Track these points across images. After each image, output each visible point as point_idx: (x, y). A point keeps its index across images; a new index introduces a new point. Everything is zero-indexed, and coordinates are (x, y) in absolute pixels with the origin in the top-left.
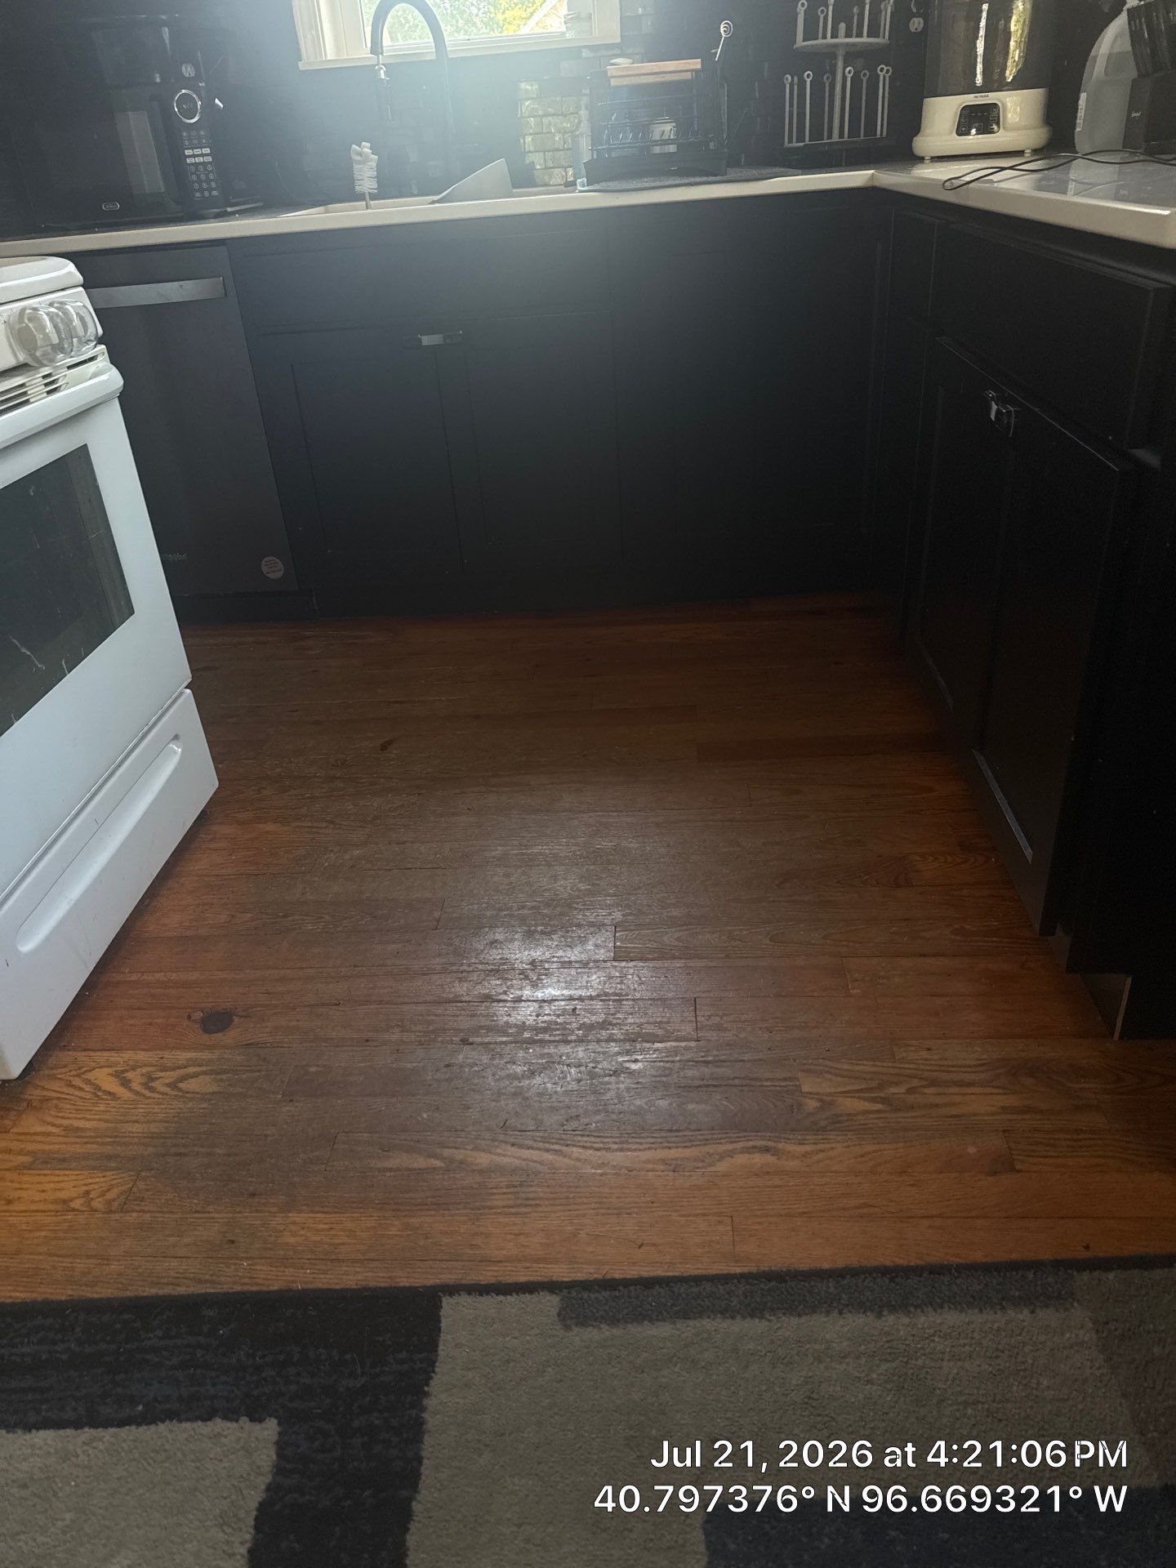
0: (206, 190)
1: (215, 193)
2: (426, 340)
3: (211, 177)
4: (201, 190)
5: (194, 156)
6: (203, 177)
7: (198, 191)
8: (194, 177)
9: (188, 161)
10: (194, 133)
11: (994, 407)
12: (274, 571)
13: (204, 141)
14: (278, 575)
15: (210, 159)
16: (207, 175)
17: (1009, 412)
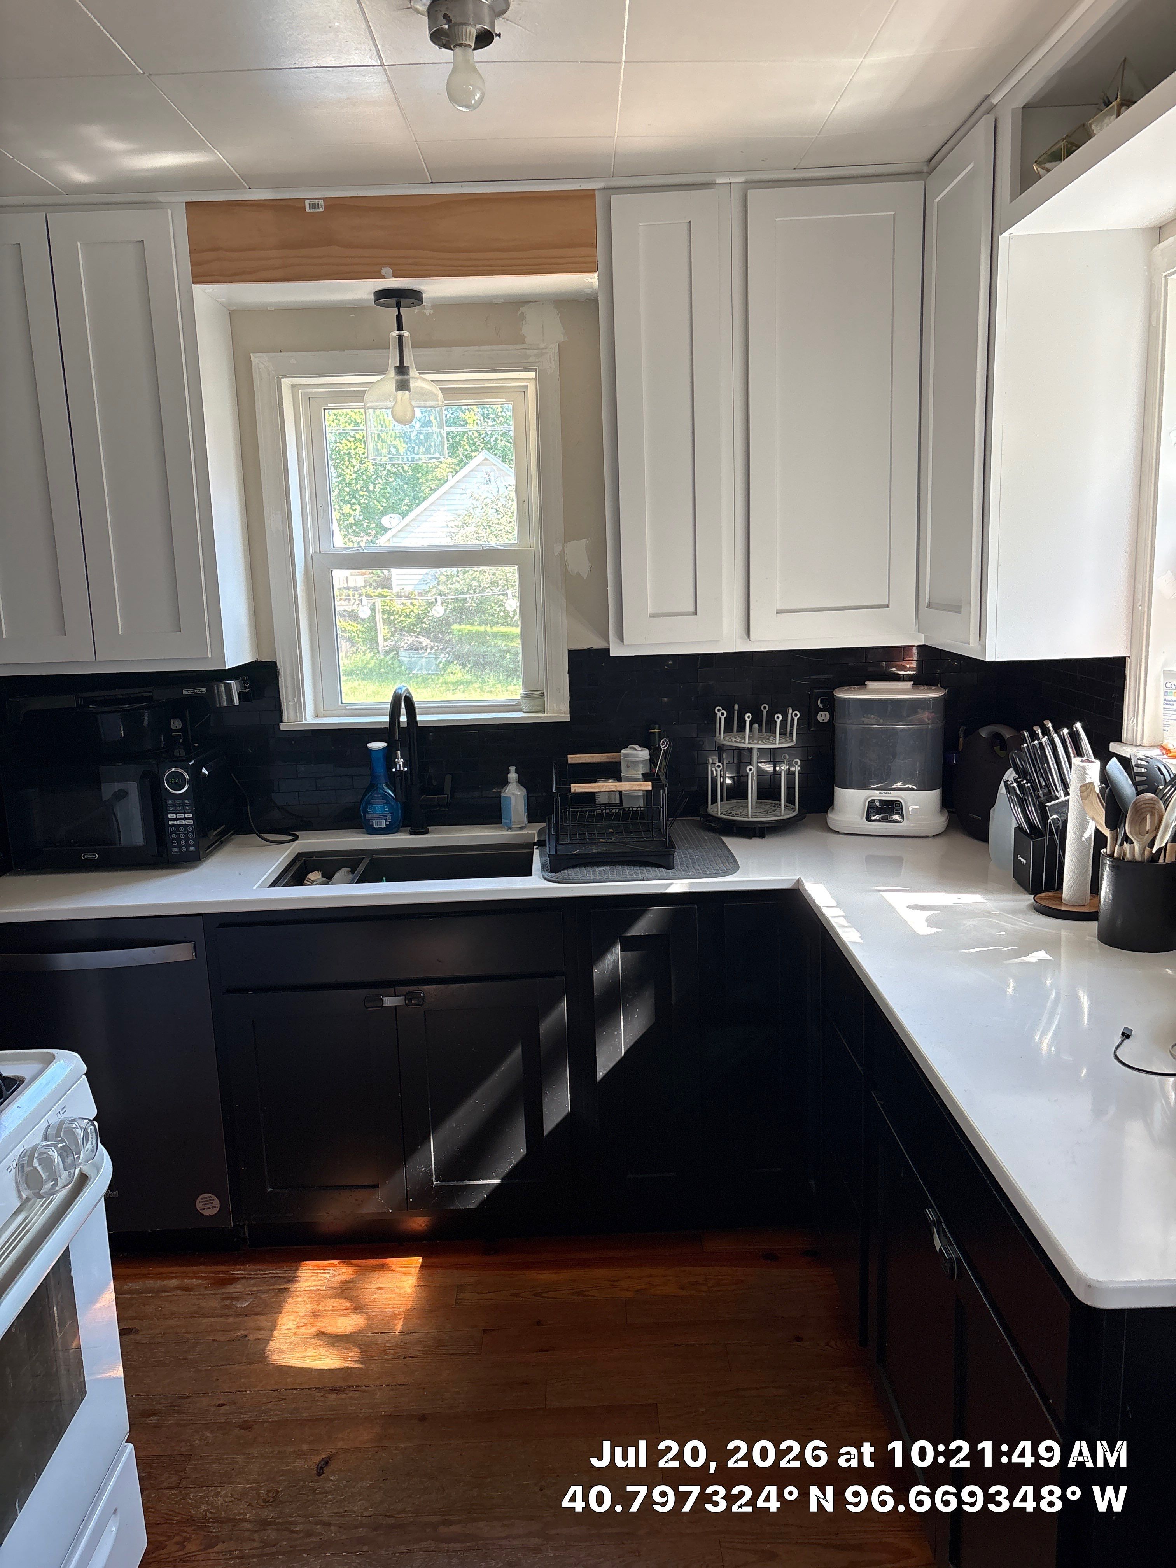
0: (183, 846)
1: (192, 849)
2: (388, 1002)
3: (190, 835)
4: (179, 846)
5: (176, 819)
6: (182, 836)
7: (175, 847)
8: (174, 836)
9: (170, 823)
10: (177, 802)
12: (210, 1208)
13: (188, 808)
14: (214, 1211)
15: (192, 822)
16: (186, 835)
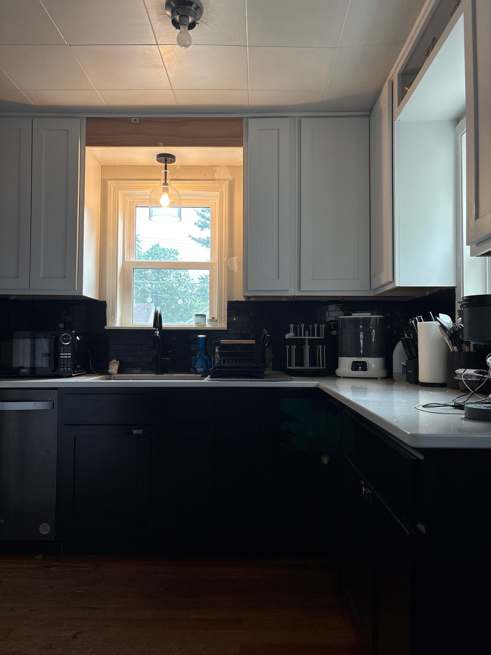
2: (135, 432)
3: (69, 363)
11: (364, 489)
12: (45, 531)
14: (47, 532)
17: (369, 493)
